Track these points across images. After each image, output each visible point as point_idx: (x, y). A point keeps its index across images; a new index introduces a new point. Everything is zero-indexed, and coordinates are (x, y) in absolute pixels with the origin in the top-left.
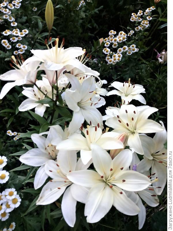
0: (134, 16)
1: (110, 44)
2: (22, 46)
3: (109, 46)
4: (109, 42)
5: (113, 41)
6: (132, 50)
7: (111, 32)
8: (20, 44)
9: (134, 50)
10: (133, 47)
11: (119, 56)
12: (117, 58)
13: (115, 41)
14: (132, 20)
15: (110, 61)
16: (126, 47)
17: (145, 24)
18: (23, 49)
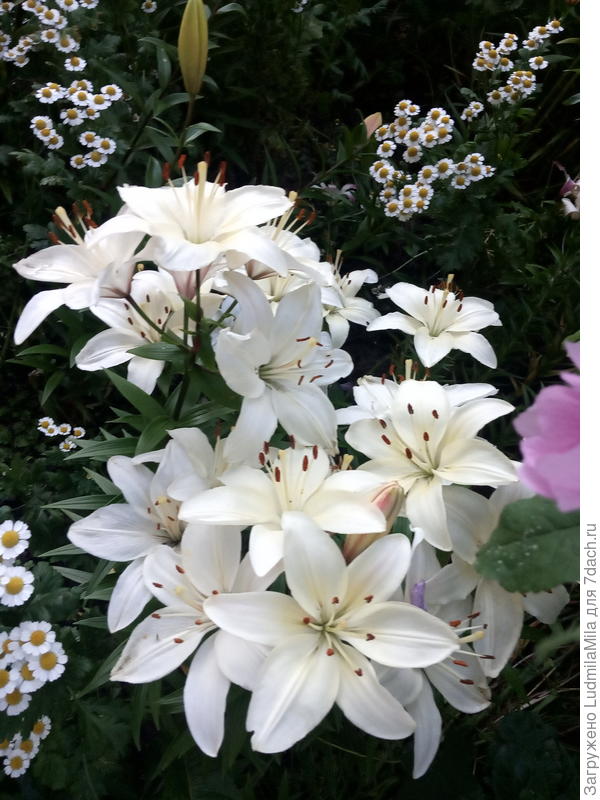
0: (485, 51)
1: (394, 147)
2: (98, 142)
3: (391, 153)
4: (393, 139)
5: (407, 140)
6: (468, 171)
7: (402, 108)
8: (93, 134)
9: (476, 173)
10: (474, 161)
11: (423, 195)
12: (415, 199)
13: (414, 138)
14: (480, 65)
15: (393, 209)
16: (448, 162)
17: (521, 85)
18: (101, 150)
